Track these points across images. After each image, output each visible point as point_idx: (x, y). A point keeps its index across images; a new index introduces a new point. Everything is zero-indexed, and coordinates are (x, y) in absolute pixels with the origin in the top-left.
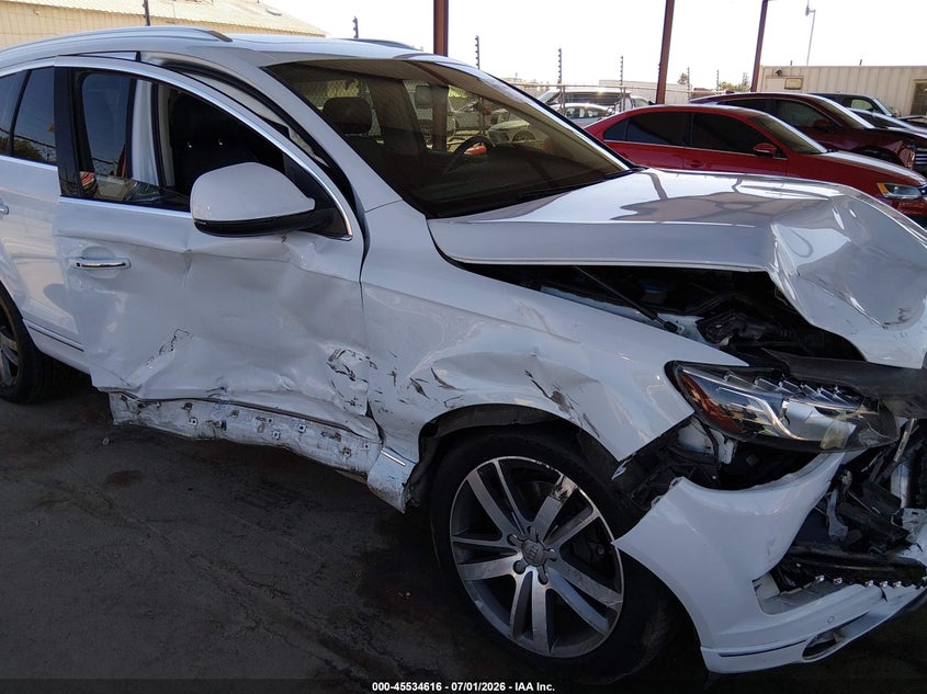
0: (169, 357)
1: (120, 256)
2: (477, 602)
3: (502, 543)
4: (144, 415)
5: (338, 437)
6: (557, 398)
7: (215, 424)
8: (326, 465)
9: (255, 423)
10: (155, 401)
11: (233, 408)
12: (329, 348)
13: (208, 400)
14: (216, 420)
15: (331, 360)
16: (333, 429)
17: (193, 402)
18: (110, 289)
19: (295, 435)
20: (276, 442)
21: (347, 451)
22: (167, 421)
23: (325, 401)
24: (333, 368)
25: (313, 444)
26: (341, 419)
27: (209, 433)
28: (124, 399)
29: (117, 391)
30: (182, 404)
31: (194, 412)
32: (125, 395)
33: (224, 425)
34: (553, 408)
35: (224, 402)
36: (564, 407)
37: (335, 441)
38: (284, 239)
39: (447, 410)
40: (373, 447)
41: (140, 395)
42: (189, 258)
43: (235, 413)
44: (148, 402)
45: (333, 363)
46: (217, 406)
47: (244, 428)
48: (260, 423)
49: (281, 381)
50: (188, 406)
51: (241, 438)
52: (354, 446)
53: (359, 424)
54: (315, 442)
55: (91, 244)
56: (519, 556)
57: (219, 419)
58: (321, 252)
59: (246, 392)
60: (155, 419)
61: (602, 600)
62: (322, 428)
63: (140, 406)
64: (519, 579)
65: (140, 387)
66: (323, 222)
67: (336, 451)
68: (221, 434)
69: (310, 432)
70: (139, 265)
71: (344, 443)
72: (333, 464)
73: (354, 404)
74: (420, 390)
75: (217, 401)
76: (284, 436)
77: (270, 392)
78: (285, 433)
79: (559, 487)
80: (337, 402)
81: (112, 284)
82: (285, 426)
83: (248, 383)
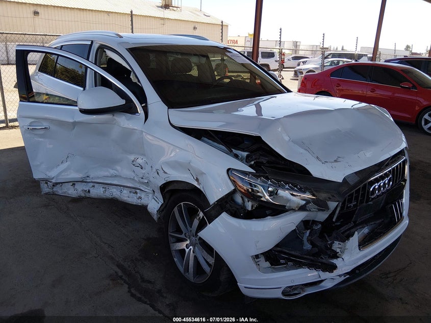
0: (65, 165)
1: (45, 124)
2: (175, 259)
3: (183, 236)
4: (55, 189)
5: (136, 193)
6: (197, 180)
7: (85, 191)
8: (132, 204)
9: (102, 190)
10: (59, 183)
11: (92, 184)
12: (132, 157)
13: (82, 182)
14: (85, 189)
15: (133, 162)
16: (134, 190)
17: (75, 183)
18: (41, 138)
19: (119, 193)
20: (111, 197)
21: (140, 198)
22: (65, 191)
23: (130, 179)
24: (134, 165)
25: (127, 197)
26: (137, 186)
27: (83, 195)
28: (46, 183)
29: (43, 180)
30: (71, 184)
31: (76, 187)
32: (47, 181)
33: (89, 191)
34: (195, 184)
35: (89, 182)
36: (199, 184)
37: (135, 195)
38: (113, 115)
39: (165, 182)
40: (150, 196)
41: (54, 181)
42: (75, 124)
43: (93, 186)
44: (57, 184)
45: (133, 163)
46: (86, 184)
47: (97, 192)
48: (104, 189)
49: (112, 172)
50: (74, 185)
51: (96, 196)
52: (143, 196)
53: (144, 186)
54: (127, 195)
55: (33, 120)
56: (188, 242)
57: (87, 189)
58: (128, 120)
59: (98, 178)
60: (59, 190)
61: (208, 260)
62: (130, 190)
63: (53, 185)
64: (187, 250)
65: (53, 178)
66: (128, 109)
67: (136, 198)
68: (88, 195)
69: (125, 192)
70: (53, 128)
71: (139, 195)
72: (135, 204)
73: (143, 178)
74: (158, 173)
75: (85, 182)
76: (114, 194)
77: (108, 177)
78: (115, 193)
79: (199, 215)
80: (136, 178)
81: (42, 136)
82: (115, 190)
83: (99, 174)
